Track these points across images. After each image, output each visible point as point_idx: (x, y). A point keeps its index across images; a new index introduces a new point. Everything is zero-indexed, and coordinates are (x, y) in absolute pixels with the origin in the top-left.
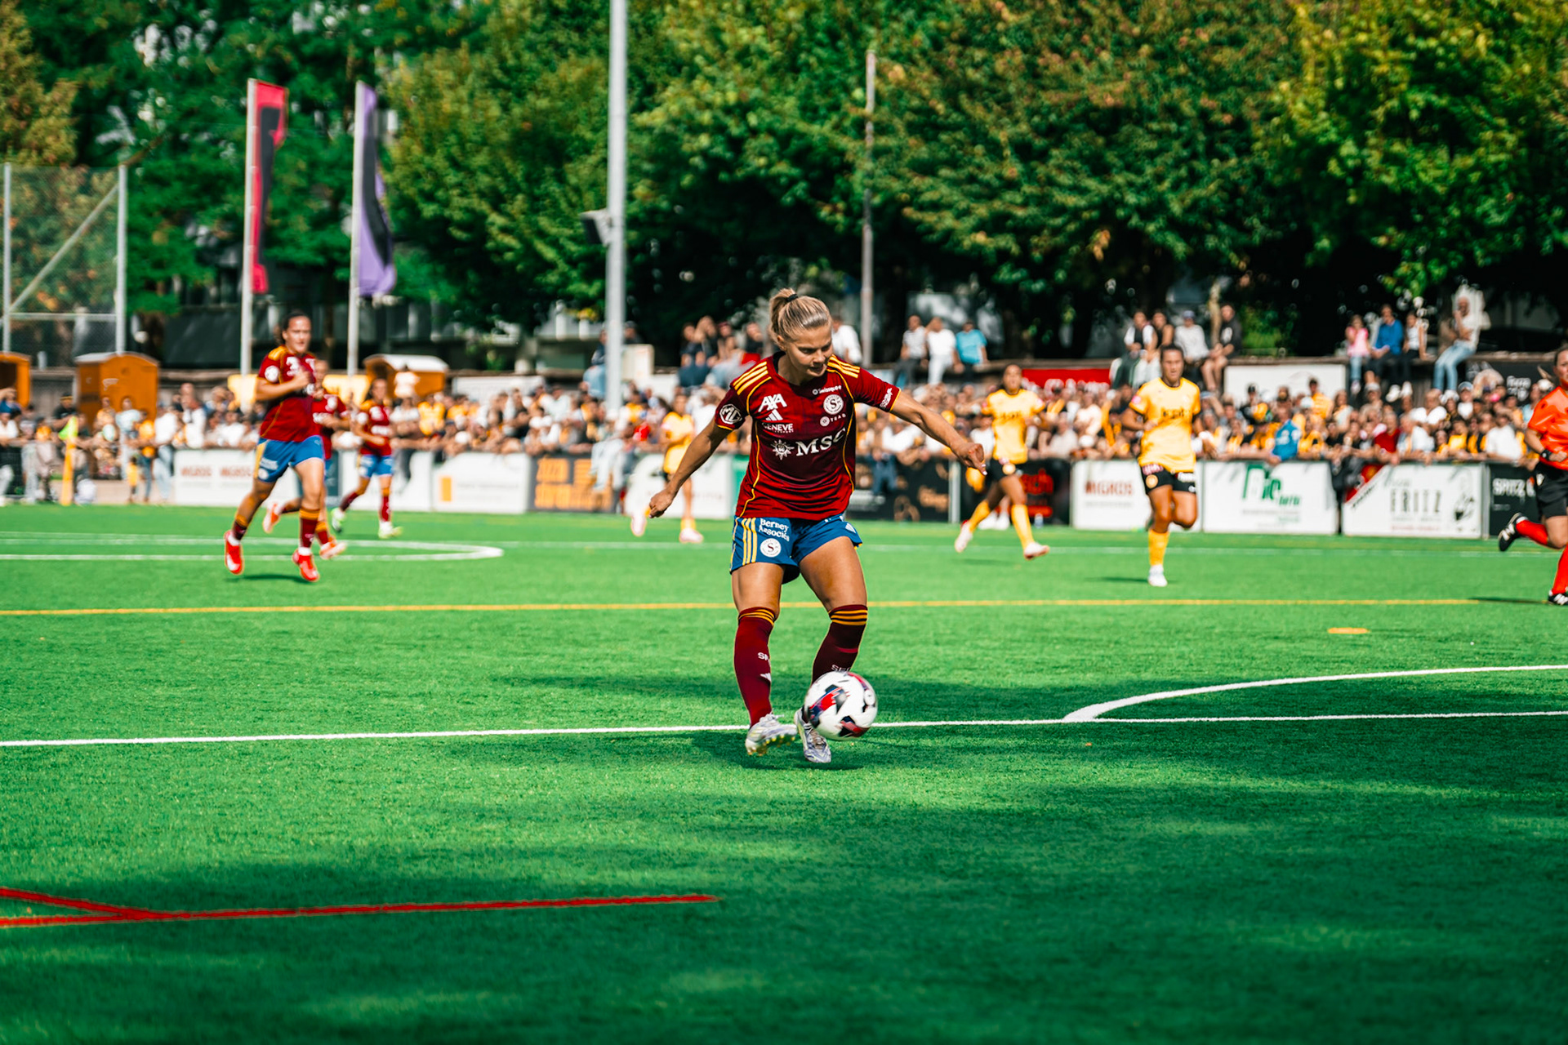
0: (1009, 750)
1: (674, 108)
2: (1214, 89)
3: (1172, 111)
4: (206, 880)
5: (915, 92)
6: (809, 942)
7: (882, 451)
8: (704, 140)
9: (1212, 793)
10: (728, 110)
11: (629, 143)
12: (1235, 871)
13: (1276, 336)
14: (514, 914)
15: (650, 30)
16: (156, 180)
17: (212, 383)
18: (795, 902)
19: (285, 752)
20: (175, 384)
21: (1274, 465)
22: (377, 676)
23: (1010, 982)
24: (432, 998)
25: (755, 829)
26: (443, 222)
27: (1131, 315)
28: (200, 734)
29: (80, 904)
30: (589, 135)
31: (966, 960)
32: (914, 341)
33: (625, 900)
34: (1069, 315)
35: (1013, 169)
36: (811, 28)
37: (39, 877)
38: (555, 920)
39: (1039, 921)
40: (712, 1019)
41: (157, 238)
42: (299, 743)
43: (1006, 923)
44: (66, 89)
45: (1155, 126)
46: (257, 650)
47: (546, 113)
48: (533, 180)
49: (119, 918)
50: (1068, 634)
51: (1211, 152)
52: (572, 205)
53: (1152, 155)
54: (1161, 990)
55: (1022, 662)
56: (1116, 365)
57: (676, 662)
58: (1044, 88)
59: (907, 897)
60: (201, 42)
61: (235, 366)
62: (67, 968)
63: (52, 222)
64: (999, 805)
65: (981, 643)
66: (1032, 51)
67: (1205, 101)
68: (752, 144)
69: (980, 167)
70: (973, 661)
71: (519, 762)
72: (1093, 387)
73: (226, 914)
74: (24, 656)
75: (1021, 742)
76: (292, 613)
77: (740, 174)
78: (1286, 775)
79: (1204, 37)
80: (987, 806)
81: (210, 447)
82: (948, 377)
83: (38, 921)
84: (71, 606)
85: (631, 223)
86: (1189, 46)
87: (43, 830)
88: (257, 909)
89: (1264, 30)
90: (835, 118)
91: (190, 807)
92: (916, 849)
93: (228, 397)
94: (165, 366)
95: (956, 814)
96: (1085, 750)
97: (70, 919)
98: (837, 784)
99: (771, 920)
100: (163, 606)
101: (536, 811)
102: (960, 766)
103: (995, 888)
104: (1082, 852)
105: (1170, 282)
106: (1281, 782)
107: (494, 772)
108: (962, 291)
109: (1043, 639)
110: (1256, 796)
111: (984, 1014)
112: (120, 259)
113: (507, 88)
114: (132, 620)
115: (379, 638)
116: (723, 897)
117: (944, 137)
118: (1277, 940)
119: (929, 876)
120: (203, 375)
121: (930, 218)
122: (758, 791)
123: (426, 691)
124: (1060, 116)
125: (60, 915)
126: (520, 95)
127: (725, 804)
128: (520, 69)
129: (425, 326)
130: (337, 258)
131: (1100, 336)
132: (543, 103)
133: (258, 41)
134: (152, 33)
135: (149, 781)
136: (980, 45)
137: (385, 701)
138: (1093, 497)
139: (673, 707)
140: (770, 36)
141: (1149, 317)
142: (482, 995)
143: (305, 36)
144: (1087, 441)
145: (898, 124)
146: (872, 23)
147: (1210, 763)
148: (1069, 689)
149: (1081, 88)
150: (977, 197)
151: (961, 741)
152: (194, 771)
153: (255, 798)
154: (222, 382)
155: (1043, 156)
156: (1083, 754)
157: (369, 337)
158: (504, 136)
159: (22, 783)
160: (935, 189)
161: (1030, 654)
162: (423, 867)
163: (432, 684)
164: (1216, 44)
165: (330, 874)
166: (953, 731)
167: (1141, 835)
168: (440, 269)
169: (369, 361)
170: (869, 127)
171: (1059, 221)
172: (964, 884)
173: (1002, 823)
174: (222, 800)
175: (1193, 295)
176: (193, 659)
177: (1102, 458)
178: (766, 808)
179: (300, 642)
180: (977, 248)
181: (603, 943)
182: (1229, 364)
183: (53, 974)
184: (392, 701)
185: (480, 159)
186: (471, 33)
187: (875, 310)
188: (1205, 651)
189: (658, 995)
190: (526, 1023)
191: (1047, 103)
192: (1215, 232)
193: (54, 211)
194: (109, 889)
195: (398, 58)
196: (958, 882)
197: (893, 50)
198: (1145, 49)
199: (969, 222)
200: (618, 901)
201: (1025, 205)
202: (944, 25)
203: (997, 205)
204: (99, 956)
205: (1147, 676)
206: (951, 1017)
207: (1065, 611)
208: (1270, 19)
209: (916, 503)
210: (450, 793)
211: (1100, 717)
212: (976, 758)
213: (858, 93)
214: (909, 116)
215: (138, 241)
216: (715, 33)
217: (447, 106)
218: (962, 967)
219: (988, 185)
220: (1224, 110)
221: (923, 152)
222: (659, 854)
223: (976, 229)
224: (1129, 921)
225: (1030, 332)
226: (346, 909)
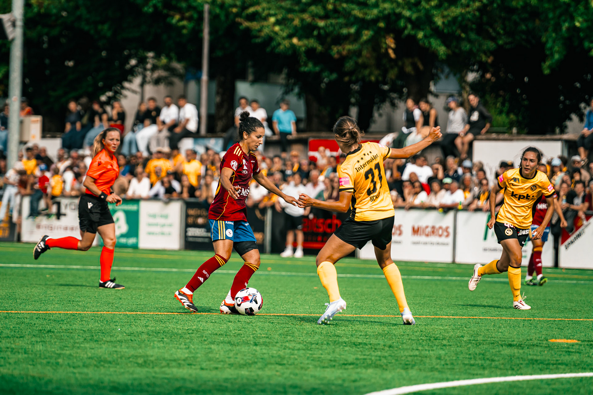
13: (511, 117)
50: (354, 339)
55: (319, 359)
70: (283, 358)
105: (432, 76)
108: (277, 80)
109: (335, 343)
121: (254, 25)
141: (417, 103)
161: (325, 353)
175: (450, 87)
180: (292, 49)
182: (475, 139)
187: (211, 92)
188: (457, 354)
192: (468, 39)
203: (306, 16)
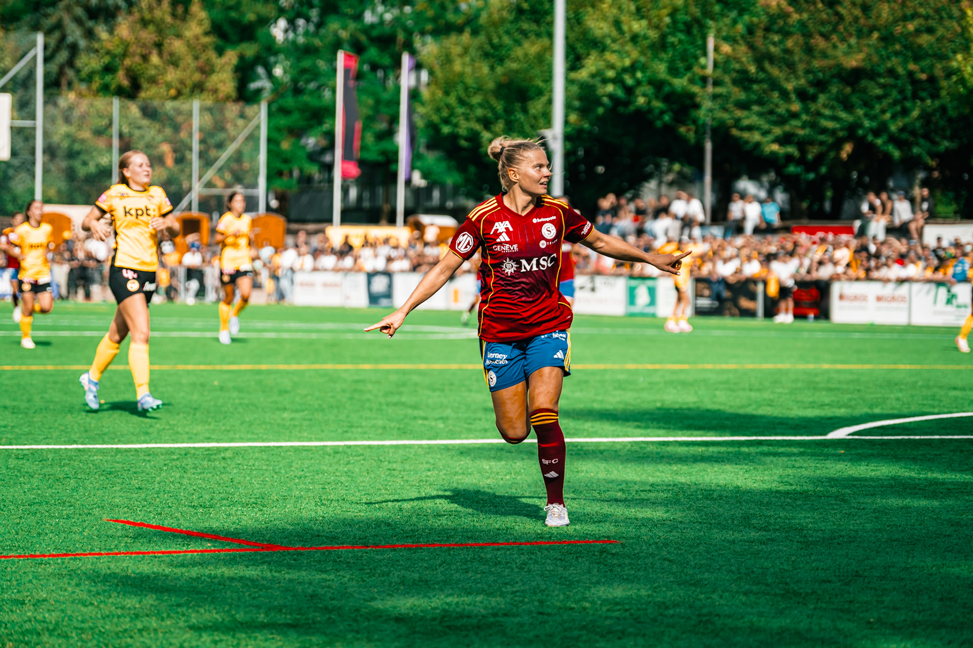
0: (794, 454)
1: (593, 69)
2: (917, 59)
3: (891, 72)
4: (315, 528)
5: (737, 60)
6: (674, 568)
7: (717, 274)
8: (610, 88)
9: (917, 481)
10: (625, 70)
11: (566, 89)
12: (931, 528)
13: (954, 207)
14: (498, 550)
15: (579, 21)
16: (285, 111)
17: (316, 232)
18: (666, 545)
19: (361, 451)
20: (295, 233)
21: (952, 284)
22: (415, 407)
23: (795, 593)
24: (449, 600)
25: (643, 500)
26: (454, 137)
27: (866, 192)
28: (310, 440)
29: (240, 541)
30: (541, 84)
31: (770, 581)
32: (736, 209)
33: (564, 542)
34: (829, 194)
35: (796, 106)
36: (674, 22)
37: (215, 525)
38: (522, 554)
39: (813, 558)
40: (616, 614)
41: (285, 145)
42: (370, 447)
43: (793, 559)
44: (231, 57)
45: (882, 81)
46: (344, 391)
47: (517, 72)
48: (508, 111)
49: (263, 549)
50: (831, 386)
51: (915, 96)
52: (532, 127)
53: (879, 98)
54: (887, 599)
55: (802, 402)
56: (857, 224)
57: (594, 401)
58: (814, 57)
59: (733, 542)
60: (312, 28)
61: (330, 221)
62: (232, 579)
63: (221, 136)
64: (789, 488)
65: (778, 390)
66: (808, 35)
67: (912, 66)
68: (639, 91)
69: (777, 105)
70: (771, 400)
71: (500, 459)
72: (844, 237)
73: (326, 548)
74: (206, 393)
75: (802, 450)
76: (364, 370)
77: (632, 108)
78: (961, 471)
79: (911, 27)
80: (781, 488)
81: (315, 269)
82: (757, 230)
83: (214, 551)
84: (233, 363)
85: (567, 138)
86: (901, 33)
87: (217, 497)
88: (345, 545)
89: (947, 23)
90: (689, 75)
91: (305, 484)
92: (738, 513)
93: (327, 240)
94: (289, 221)
95: (762, 493)
96: (840, 455)
97: (234, 550)
98: (690, 474)
99: (652, 555)
100: (288, 363)
101: (510, 488)
102: (764, 464)
103: (787, 537)
104: (839, 516)
105: (890, 174)
106: (958, 476)
107: (486, 465)
108: (765, 179)
109: (815, 389)
110: (943, 483)
111: (780, 613)
112: (263, 157)
113: (493, 56)
114: (269, 372)
115: (416, 384)
116: (624, 541)
117: (755, 87)
118: (957, 570)
119: (747, 530)
120: (311, 227)
121: (746, 135)
122: (644, 477)
123: (445, 415)
124: (824, 74)
125: (227, 547)
126: (501, 60)
127: (624, 486)
128: (501, 46)
129: (443, 198)
130: (391, 158)
131: (847, 206)
132: (514, 66)
133: (345, 28)
134: (282, 23)
135: (280, 468)
136: (777, 32)
137: (420, 422)
138: (845, 303)
139: (592, 427)
140: (651, 26)
141: (878, 195)
142: (480, 598)
143: (372, 26)
144: (840, 269)
145: (727, 79)
146: (712, 19)
147: (916, 464)
148: (830, 418)
149: (835, 57)
150: (775, 123)
151: (765, 449)
152: (307, 463)
153: (343, 479)
154: (322, 231)
155: (814, 98)
156: (839, 458)
157: (410, 205)
158: (491, 85)
159: (205, 469)
160: (750, 118)
161: (807, 397)
162: (444, 521)
163: (448, 412)
164: (918, 32)
165: (389, 525)
166: (760, 443)
167: (874, 506)
168: (453, 163)
169: (411, 219)
170: (710, 81)
171: (822, 137)
172: (768, 535)
173: (791, 498)
174: (323, 479)
175: (904, 183)
176: (306, 396)
177: (850, 279)
178: (648, 488)
179: (370, 387)
180: (773, 153)
181: (552, 568)
182: (926, 223)
183: (223, 583)
184: (426, 422)
185: (476, 100)
186: (471, 23)
187: (713, 190)
188: (912, 396)
189: (585, 599)
190: (505, 615)
191: (817, 66)
192: (918, 144)
193: (223, 129)
194: (257, 533)
195: (429, 39)
196: (764, 533)
197: (724, 34)
198: (876, 35)
199: (770, 138)
200: (560, 543)
201: (803, 127)
202: (755, 20)
203: (787, 128)
204: (252, 572)
205: (877, 411)
206: (760, 615)
207: (827, 372)
208: (951, 17)
209: (736, 305)
210: (459, 477)
211: (849, 435)
212: (774, 459)
213: (702, 60)
214: (734, 75)
215: (273, 147)
216: (617, 24)
217: (457, 67)
218: (767, 585)
219: (780, 116)
220: (923, 71)
221: (742, 96)
222: (584, 515)
223: (774, 141)
224: (867, 558)
225: (805, 205)
226: (398, 546)
